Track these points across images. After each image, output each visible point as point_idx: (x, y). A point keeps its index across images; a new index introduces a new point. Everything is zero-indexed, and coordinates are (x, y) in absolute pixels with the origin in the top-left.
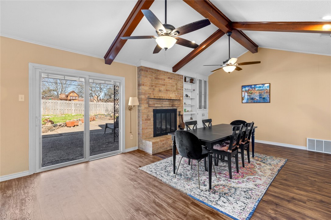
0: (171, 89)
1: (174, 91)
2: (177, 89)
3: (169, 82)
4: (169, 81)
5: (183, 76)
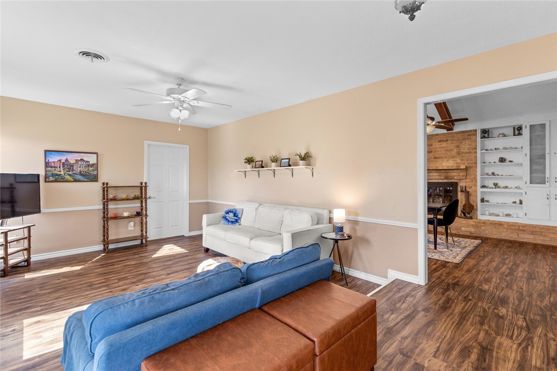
0: (445, 155)
1: (453, 157)
2: (459, 153)
3: (442, 146)
4: (441, 144)
5: (476, 131)
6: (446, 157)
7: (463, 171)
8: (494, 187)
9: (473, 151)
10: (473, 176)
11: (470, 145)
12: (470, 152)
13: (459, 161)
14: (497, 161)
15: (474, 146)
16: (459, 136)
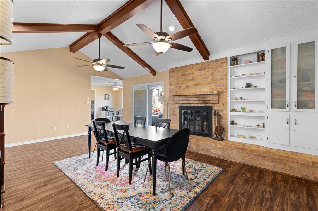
0: (203, 82)
3: (201, 74)
6: (204, 84)
7: (216, 96)
8: (242, 111)
9: (225, 78)
10: (224, 101)
11: (222, 72)
12: (222, 79)
13: (213, 87)
14: (244, 86)
15: (225, 73)
16: (214, 64)
